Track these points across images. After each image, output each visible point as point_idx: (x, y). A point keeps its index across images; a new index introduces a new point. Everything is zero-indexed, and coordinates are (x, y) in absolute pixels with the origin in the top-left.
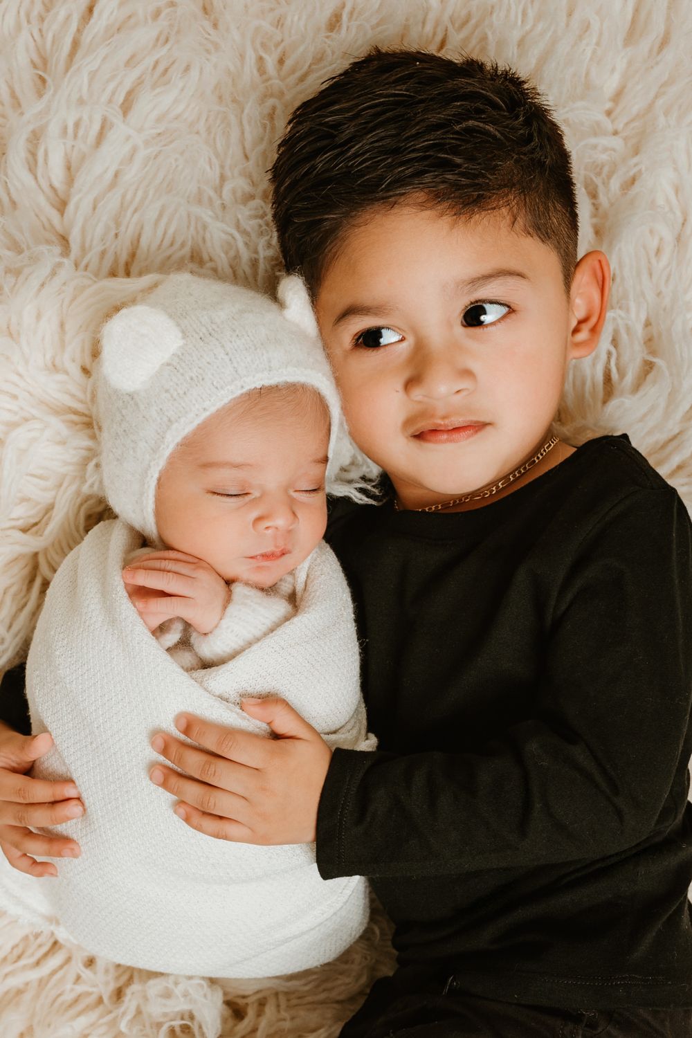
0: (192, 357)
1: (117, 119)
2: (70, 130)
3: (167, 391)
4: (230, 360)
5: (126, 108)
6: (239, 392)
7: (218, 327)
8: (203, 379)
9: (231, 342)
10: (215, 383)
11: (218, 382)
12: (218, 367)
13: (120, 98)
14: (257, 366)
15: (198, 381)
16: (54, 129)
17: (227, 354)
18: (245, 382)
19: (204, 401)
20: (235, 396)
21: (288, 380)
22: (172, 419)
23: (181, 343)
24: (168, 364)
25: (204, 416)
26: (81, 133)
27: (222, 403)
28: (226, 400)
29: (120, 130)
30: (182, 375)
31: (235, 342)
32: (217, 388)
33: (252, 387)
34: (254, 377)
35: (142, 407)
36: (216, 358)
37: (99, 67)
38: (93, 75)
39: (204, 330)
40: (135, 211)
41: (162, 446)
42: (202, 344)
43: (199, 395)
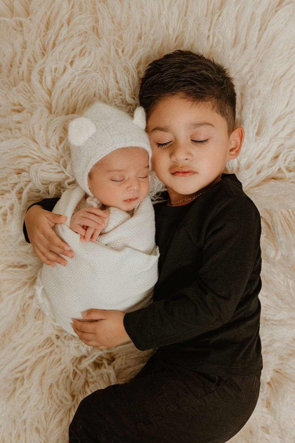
0: (99, 136)
1: (69, 66)
2: (53, 71)
3: (90, 147)
4: (112, 138)
5: (72, 63)
6: (114, 149)
7: (109, 126)
8: (102, 144)
9: (112, 132)
10: (106, 146)
11: (107, 145)
12: (107, 140)
13: (70, 61)
14: (121, 140)
15: (100, 145)
16: (47, 70)
17: (111, 136)
18: (116, 146)
19: (102, 152)
20: (112, 151)
21: (132, 146)
22: (92, 157)
23: (96, 131)
24: (91, 138)
25: (102, 157)
26: (57, 71)
27: (108, 153)
28: (109, 152)
29: (70, 70)
30: (95, 142)
31: (114, 132)
32: (106, 148)
33: (119, 147)
34: (119, 144)
35: (82, 152)
36: (107, 137)
37: (62, 51)
38: (60, 53)
39: (104, 127)
40: (75, 96)
41: (88, 165)
42: (102, 132)
43: (100, 150)
